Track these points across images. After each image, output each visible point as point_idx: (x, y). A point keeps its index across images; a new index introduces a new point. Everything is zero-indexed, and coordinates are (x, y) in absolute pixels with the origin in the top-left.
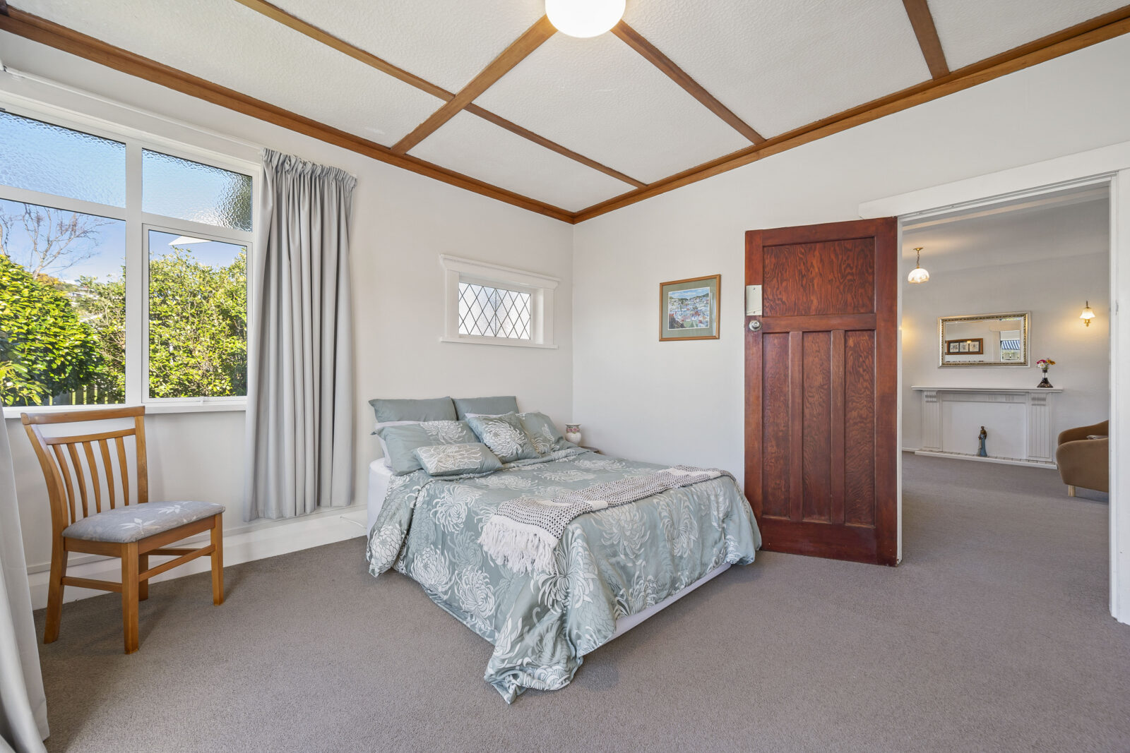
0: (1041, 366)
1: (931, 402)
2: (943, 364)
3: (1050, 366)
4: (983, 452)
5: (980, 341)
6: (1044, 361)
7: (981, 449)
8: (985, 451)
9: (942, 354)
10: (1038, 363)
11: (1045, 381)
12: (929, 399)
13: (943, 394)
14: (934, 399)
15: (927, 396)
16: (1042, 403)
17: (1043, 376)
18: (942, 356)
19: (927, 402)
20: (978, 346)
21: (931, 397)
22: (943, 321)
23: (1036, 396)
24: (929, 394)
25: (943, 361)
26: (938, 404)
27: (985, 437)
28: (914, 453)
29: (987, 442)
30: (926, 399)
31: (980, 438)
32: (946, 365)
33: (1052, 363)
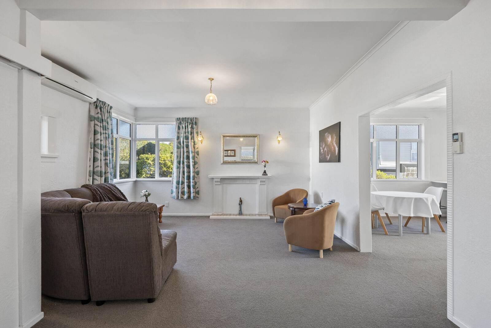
0: (263, 164)
1: (217, 185)
2: (223, 162)
3: (267, 164)
4: (241, 213)
5: (234, 150)
6: (265, 162)
7: (240, 210)
8: (241, 212)
9: (223, 156)
10: (262, 162)
11: (265, 172)
12: (217, 183)
13: (223, 180)
14: (219, 183)
15: (216, 182)
16: (264, 183)
17: (264, 169)
18: (223, 157)
19: (216, 185)
20: (234, 153)
21: (218, 182)
22: (224, 136)
23: (262, 180)
24: (217, 180)
25: (223, 160)
26: (221, 186)
27: (242, 203)
28: (209, 217)
29: (242, 206)
30: (215, 183)
31: (239, 204)
32: (225, 163)
33: (267, 162)
